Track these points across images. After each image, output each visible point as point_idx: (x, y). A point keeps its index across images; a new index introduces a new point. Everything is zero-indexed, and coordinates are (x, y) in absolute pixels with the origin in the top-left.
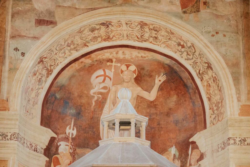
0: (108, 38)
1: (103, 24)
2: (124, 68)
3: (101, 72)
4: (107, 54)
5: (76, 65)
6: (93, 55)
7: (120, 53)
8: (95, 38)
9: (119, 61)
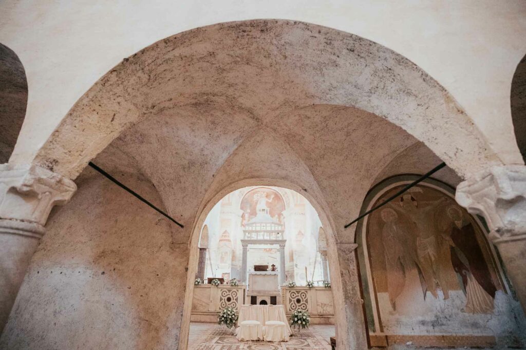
6: (254, 190)
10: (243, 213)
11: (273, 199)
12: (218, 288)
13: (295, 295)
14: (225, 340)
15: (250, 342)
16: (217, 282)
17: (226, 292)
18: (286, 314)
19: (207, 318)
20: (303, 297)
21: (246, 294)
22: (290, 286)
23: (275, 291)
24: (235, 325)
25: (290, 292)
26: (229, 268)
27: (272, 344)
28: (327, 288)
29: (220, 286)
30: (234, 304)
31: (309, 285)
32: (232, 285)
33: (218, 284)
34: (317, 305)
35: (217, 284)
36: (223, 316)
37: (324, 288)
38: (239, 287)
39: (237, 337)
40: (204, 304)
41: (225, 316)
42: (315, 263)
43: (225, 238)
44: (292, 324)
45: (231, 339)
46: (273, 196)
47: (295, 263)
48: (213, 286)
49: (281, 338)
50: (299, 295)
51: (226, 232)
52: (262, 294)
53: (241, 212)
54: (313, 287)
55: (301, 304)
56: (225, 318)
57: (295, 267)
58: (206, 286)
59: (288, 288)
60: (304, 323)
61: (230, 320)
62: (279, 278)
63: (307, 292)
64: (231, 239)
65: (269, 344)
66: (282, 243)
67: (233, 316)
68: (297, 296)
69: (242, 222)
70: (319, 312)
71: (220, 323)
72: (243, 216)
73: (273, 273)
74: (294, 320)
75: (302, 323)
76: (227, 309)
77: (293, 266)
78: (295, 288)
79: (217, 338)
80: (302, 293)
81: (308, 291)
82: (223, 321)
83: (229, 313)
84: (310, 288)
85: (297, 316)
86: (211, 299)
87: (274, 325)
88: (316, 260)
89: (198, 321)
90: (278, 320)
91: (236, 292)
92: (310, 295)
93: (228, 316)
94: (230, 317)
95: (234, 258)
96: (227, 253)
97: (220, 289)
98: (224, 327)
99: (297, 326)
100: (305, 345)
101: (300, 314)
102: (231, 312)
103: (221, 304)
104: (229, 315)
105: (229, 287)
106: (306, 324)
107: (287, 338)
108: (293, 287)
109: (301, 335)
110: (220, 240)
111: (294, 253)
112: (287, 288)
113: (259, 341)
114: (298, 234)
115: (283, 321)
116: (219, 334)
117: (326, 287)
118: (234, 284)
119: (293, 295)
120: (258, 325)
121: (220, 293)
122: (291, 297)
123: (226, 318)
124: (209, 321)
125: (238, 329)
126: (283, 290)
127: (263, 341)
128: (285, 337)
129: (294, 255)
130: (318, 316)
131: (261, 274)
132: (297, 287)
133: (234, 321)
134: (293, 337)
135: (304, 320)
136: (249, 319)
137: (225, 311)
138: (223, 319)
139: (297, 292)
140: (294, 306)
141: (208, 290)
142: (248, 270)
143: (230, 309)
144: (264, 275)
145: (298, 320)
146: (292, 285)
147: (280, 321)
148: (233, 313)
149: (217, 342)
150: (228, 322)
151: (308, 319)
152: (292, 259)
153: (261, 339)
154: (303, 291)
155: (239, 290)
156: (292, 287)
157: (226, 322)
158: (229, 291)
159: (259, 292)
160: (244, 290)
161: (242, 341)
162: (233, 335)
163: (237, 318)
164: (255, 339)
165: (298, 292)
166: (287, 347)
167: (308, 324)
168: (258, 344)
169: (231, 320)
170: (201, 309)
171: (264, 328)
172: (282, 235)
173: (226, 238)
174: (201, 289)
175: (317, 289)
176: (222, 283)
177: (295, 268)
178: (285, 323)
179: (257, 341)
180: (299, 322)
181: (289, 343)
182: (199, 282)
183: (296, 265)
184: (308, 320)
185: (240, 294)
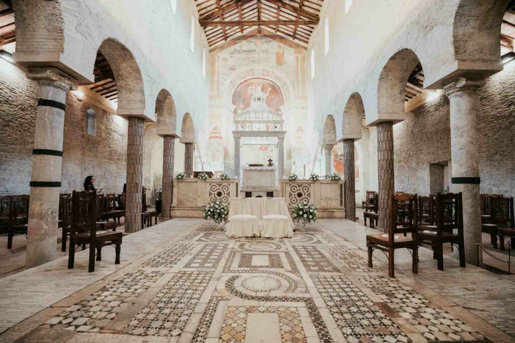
0: (253, 75)
1: (251, 70)
2: (257, 85)
3: (250, 87)
4: (252, 81)
5: (243, 84)
6: (248, 81)
7: (257, 81)
8: (249, 75)
9: (256, 83)
10: (236, 109)
11: (270, 93)
12: (205, 182)
13: (296, 189)
14: (211, 237)
15: (243, 240)
16: (204, 176)
17: (216, 187)
18: (289, 209)
19: (196, 214)
20: (305, 191)
21: (240, 189)
22: (290, 179)
23: (272, 187)
24: (226, 219)
25: (290, 185)
26: (221, 166)
27: (272, 241)
28: (334, 181)
29: (209, 180)
30: (226, 198)
31: (313, 178)
32: (222, 179)
33: (206, 178)
34: (321, 199)
35: (204, 178)
36: (209, 211)
37: (330, 182)
38: (231, 181)
39: (226, 233)
40: (191, 199)
41: (212, 210)
42: (315, 160)
43: (215, 135)
44: (295, 218)
45: (220, 236)
46: (270, 89)
47: (293, 160)
48: (200, 180)
49: (284, 233)
50: (301, 188)
51: (216, 128)
52: (257, 190)
53: (233, 107)
54: (317, 180)
55: (302, 198)
56: (211, 212)
57: (293, 164)
58: (192, 180)
59: (289, 182)
60: (311, 217)
61: (218, 215)
62: (277, 172)
63: (310, 185)
64: (223, 135)
65: (268, 241)
66: (280, 135)
67: (222, 210)
68: (298, 190)
69: (235, 118)
70: (322, 206)
71: (206, 218)
72: (235, 112)
73: (270, 168)
74: (298, 214)
75: (308, 217)
76: (214, 202)
77: (291, 164)
78: (297, 182)
79: (202, 234)
80: (304, 187)
81: (312, 185)
82: (209, 215)
83: (217, 206)
84: (314, 181)
85: (302, 210)
86: (199, 194)
87: (274, 219)
88: (316, 157)
89: (186, 216)
90: (278, 214)
91: (227, 186)
92: (313, 189)
93: (215, 211)
94: (218, 211)
95: (226, 155)
96: (218, 150)
97: (209, 184)
98: (211, 222)
99: (301, 221)
100: (314, 241)
101: (306, 207)
102: (219, 206)
103: (211, 199)
104: (216, 209)
105: (219, 181)
106: (313, 218)
107: (291, 234)
108: (295, 180)
109: (307, 230)
110: (210, 138)
111: (292, 150)
112: (287, 182)
113: (254, 237)
114: (298, 130)
115: (285, 215)
116: (206, 229)
117: (332, 180)
118: (224, 178)
119: (294, 189)
120: (253, 220)
121: (208, 187)
122: (291, 190)
123: (213, 212)
124: (198, 216)
125: (228, 224)
126: (283, 183)
127: (260, 237)
128: (288, 232)
129: (292, 153)
130: (321, 210)
131: (256, 170)
132: (298, 180)
133: (223, 216)
134: (297, 232)
135: (311, 214)
136: (242, 213)
137: (212, 204)
138: (209, 213)
139: (298, 185)
140: (294, 201)
141: (195, 184)
142: (241, 165)
143: (217, 203)
144: (260, 171)
145: (304, 214)
146: (294, 178)
147: (281, 214)
148: (222, 206)
149: (200, 240)
150: (216, 217)
151: (316, 212)
152: (290, 157)
153: (258, 235)
154: (305, 185)
155: (231, 184)
156: (293, 179)
157: (213, 216)
158: (219, 185)
159: (254, 188)
160: (237, 184)
161: (233, 237)
162: (222, 230)
163: (228, 212)
164: (250, 235)
165: (300, 186)
166: (292, 244)
167: (315, 218)
168: (254, 241)
169: (220, 215)
170: (189, 204)
171: (261, 223)
172: (281, 126)
173: (217, 135)
174: (186, 183)
175: (323, 182)
176: (210, 177)
177: (293, 166)
178: (287, 216)
179: (252, 237)
180: (305, 216)
181: (294, 239)
182: (183, 176)
183: (294, 163)
184: (315, 214)
185: (232, 188)
